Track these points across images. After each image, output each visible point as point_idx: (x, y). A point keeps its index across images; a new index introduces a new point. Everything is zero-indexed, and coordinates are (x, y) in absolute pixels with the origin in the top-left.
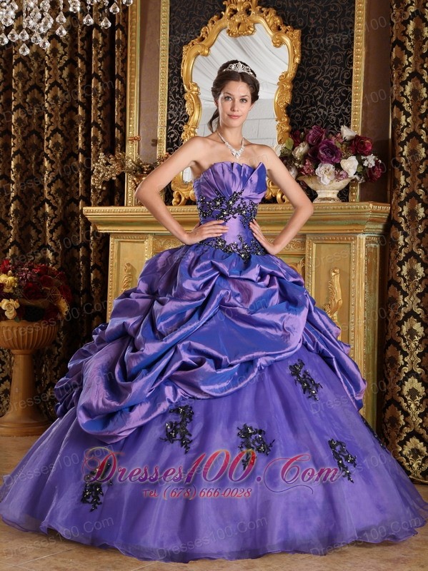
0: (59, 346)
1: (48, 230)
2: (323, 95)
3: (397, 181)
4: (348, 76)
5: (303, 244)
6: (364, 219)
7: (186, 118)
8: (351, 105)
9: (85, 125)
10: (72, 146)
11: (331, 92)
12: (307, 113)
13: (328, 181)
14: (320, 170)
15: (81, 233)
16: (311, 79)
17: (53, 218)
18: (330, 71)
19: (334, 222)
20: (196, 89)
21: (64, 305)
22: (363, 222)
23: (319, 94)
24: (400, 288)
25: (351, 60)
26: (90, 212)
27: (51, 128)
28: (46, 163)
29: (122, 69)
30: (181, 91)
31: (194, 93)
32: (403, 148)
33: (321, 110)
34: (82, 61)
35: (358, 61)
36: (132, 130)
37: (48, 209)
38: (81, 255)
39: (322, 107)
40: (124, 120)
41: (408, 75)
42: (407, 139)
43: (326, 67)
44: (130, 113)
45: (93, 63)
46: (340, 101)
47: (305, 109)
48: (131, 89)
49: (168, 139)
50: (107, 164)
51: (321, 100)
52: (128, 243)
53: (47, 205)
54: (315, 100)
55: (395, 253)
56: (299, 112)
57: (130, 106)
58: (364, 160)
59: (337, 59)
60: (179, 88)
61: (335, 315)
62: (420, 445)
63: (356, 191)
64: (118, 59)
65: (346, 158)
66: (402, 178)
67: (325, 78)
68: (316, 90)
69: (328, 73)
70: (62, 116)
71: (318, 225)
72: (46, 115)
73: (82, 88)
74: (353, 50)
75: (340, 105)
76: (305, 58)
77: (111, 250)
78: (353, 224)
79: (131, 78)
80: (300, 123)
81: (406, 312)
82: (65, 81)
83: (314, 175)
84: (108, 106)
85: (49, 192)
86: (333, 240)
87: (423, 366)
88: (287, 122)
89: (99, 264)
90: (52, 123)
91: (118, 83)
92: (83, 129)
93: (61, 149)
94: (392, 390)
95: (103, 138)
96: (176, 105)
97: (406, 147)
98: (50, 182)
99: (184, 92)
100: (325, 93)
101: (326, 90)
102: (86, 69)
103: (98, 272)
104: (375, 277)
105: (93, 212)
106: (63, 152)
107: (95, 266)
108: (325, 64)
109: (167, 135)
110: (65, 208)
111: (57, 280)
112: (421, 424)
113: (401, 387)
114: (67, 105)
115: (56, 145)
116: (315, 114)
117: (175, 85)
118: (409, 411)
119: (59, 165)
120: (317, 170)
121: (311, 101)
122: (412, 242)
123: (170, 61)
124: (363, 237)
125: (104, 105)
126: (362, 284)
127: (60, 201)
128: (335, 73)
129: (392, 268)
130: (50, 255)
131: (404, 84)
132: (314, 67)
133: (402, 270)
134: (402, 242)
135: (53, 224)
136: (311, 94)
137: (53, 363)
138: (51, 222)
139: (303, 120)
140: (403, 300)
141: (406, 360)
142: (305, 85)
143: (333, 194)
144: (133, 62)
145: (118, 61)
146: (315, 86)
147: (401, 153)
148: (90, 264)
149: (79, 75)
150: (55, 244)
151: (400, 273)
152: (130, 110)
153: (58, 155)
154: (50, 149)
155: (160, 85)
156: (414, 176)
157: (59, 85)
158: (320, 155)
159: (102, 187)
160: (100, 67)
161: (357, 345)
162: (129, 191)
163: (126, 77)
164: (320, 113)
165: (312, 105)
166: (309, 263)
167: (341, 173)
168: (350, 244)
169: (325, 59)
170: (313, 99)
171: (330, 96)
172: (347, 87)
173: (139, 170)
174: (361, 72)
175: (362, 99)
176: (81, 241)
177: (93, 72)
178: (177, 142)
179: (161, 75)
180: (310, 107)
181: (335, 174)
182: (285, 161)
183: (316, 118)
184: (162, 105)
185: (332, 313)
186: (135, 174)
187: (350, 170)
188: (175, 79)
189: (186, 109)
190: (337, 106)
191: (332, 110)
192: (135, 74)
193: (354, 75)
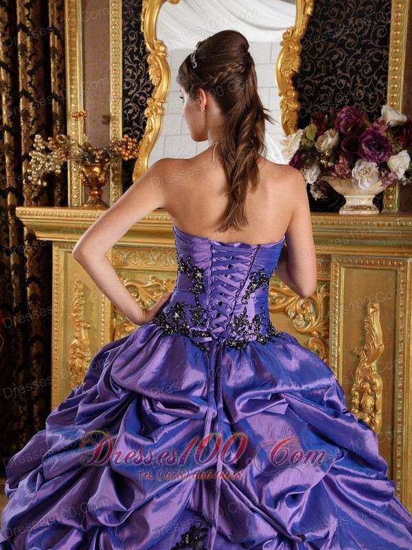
2: (346, 60)
4: (382, 33)
5: (326, 267)
7: (151, 88)
8: (387, 74)
9: (10, 93)
11: (358, 57)
12: (321, 85)
13: (368, 185)
14: (358, 170)
15: (11, 235)
18: (356, 27)
19: (376, 242)
20: (162, 48)
23: (340, 58)
25: (388, 10)
26: (26, 215)
29: (58, 19)
30: (141, 52)
31: (161, 54)
33: (343, 81)
35: (398, 12)
36: (75, 102)
38: (12, 262)
39: (343, 77)
40: (63, 86)
43: (351, 22)
44: (71, 80)
45: (18, 10)
46: (370, 69)
47: (318, 79)
48: (71, 46)
49: (124, 116)
50: (47, 151)
51: (343, 68)
54: (334, 66)
56: (309, 83)
57: (71, 70)
59: (367, 9)
60: (138, 46)
61: (374, 364)
63: (393, 194)
64: (52, 5)
65: (396, 153)
67: (348, 36)
68: (335, 53)
69: (353, 30)
71: (350, 244)
75: (371, 73)
76: (318, 8)
77: (54, 262)
78: (405, 246)
79: (70, 32)
80: (312, 99)
83: (349, 176)
84: (41, 69)
86: (370, 264)
88: (295, 97)
89: (37, 275)
91: (54, 38)
92: (7, 100)
95: (36, 112)
96: (134, 70)
99: (146, 53)
100: (349, 57)
101: (350, 53)
102: (8, 17)
103: (37, 285)
105: (30, 214)
107: (32, 278)
108: (348, 16)
109: (123, 110)
116: (333, 87)
117: (133, 42)
120: (354, 170)
121: (328, 68)
123: (124, 9)
125: (35, 68)
128: (364, 29)
132: (332, 20)
136: (327, 59)
139: (316, 94)
142: (319, 46)
143: (367, 201)
144: (73, 10)
145: (52, 7)
146: (333, 47)
148: (24, 276)
152: (72, 74)
155: (112, 43)
158: (362, 151)
159: (42, 182)
160: (28, 16)
162: (73, 182)
163: (64, 30)
164: (341, 85)
165: (328, 73)
166: (335, 294)
167: (389, 176)
168: (396, 271)
169: (348, 9)
170: (331, 66)
171: (356, 61)
172: (381, 49)
173: (88, 157)
174: (403, 28)
175: (403, 66)
176: (11, 245)
177: (18, 23)
178: (137, 120)
179: (112, 28)
180: (326, 76)
181: (380, 175)
182: (303, 155)
183: (335, 92)
184: (115, 70)
185: (369, 362)
186: (83, 163)
187: (400, 170)
188: (132, 35)
189: (148, 76)
190: (366, 76)
191: (359, 80)
192: (76, 27)
193: (392, 32)
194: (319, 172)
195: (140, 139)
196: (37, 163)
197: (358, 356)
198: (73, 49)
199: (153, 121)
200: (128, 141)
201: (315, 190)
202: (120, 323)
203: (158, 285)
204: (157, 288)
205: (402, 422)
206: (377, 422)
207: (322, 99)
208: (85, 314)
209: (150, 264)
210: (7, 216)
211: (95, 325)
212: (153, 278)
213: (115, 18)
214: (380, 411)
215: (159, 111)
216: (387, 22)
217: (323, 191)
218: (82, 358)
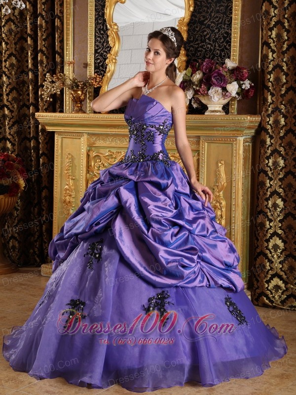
0: (17, 210)
1: (7, 127)
2: (211, 35)
3: (266, 100)
4: (228, 22)
5: (198, 143)
6: (244, 127)
7: (110, 49)
8: (231, 42)
9: (33, 51)
10: (23, 66)
11: (216, 33)
12: (198, 47)
13: (217, 99)
14: (212, 92)
15: (32, 130)
16: (202, 23)
17: (11, 118)
18: (215, 18)
20: (116, 27)
21: (22, 183)
22: (242, 129)
23: (207, 34)
24: (267, 175)
25: (231, 10)
26: (41, 116)
27: (8, 53)
28: (5, 78)
29: (60, 10)
30: (105, 29)
31: (115, 30)
32: (270, 76)
33: (209, 46)
34: (30, 3)
35: (236, 11)
36: (69, 56)
37: (7, 112)
38: (32, 145)
39: (209, 44)
40: (62, 48)
41: (274, 23)
42: (273, 69)
43: (213, 14)
44: (67, 44)
45: (39, 6)
46: (222, 40)
47: (197, 44)
48: (67, 25)
49: (95, 63)
50: (53, 82)
51: (209, 39)
52: (68, 139)
53: (6, 109)
54: (204, 38)
55: (264, 150)
56: (192, 46)
57: (67, 38)
58: (243, 84)
59: (221, 9)
60: (103, 26)
61: (221, 193)
62: (280, 283)
63: (234, 105)
64: (57, 3)
65: (230, 83)
66: (270, 97)
67: (212, 22)
68: (205, 31)
69: (214, 19)
70: (15, 44)
71: (209, 130)
72: (4, 43)
73: (30, 24)
74: (232, 3)
75: (223, 42)
76: (197, 8)
77: (56, 143)
78: (235, 130)
79: (66, 17)
80: (193, 55)
81: (271, 191)
82: (17, 18)
83: (207, 94)
84: (50, 38)
85: (7, 100)
86: (219, 141)
87: (283, 228)
88: (184, 54)
89: (46, 152)
90: (8, 49)
91: (57, 21)
92: (31, 54)
93: (15, 68)
94: (262, 245)
95: (47, 61)
96: (101, 39)
97: (272, 75)
98: (8, 92)
99: (107, 29)
100: (212, 33)
101: (213, 31)
102: (33, 10)
103: (46, 158)
104: (248, 166)
105: (43, 117)
106: (17, 70)
107: (43, 154)
108: (212, 12)
109: (95, 60)
110: (19, 111)
111: (16, 165)
112: (281, 269)
113: (268, 243)
114: (18, 36)
115: (12, 65)
116: (204, 49)
117: (100, 23)
118: (273, 260)
119: (14, 80)
120: (210, 91)
121: (202, 39)
122: (276, 143)
123: (96, 6)
124: (241, 139)
125: (47, 37)
126: (241, 172)
127: (15, 106)
128: (219, 19)
129: (262, 161)
130: (9, 145)
131: (271, 29)
132: (204, 14)
133: (269, 162)
134: (269, 143)
135: (11, 123)
136: (201, 34)
137: (14, 222)
138: (10, 121)
139: (196, 53)
140: (270, 183)
141: (271, 225)
142: (197, 27)
143: (219, 108)
144: (68, 6)
145: (57, 4)
146: (204, 28)
147: (269, 79)
148: (39, 152)
149: (27, 14)
150: (13, 137)
151: (267, 164)
152: (67, 41)
153: (13, 73)
154: (7, 68)
155: (89, 24)
156: (277, 95)
157: (13, 21)
158: (212, 81)
159: (50, 99)
160: (44, 9)
161: (237, 215)
162: (67, 100)
163: (63, 16)
164: (208, 48)
165: (202, 42)
166: (202, 156)
167: (227, 94)
168: (232, 144)
169: (212, 9)
170: (203, 38)
171: (216, 36)
172: (228, 29)
173: (75, 86)
174: (238, 19)
175: (239, 38)
176: (32, 136)
177: (38, 13)
178: (102, 66)
179: (89, 16)
180: (201, 43)
181: (223, 94)
182: (186, 84)
183: (205, 52)
184: (91, 39)
185: (219, 192)
186: (72, 88)
187: (233, 91)
188: (100, 20)
189: (108, 42)
190: (221, 43)
191: (217, 46)
192: (70, 15)
193: (233, 21)
194: (193, 93)
195: (104, 75)
196: (47, 88)
197: (214, 189)
198: (68, 27)
199: (110, 66)
200: (96, 77)
201: (194, 103)
202: (91, 176)
203: (112, 155)
204: (111, 157)
205: (234, 223)
206: (223, 223)
207: (199, 55)
208: (72, 172)
209: (107, 143)
210: (30, 119)
211: (77, 177)
212: (109, 151)
213: (91, 10)
214: (224, 218)
215: (114, 61)
216: (231, 16)
217: (198, 104)
218: (70, 196)
